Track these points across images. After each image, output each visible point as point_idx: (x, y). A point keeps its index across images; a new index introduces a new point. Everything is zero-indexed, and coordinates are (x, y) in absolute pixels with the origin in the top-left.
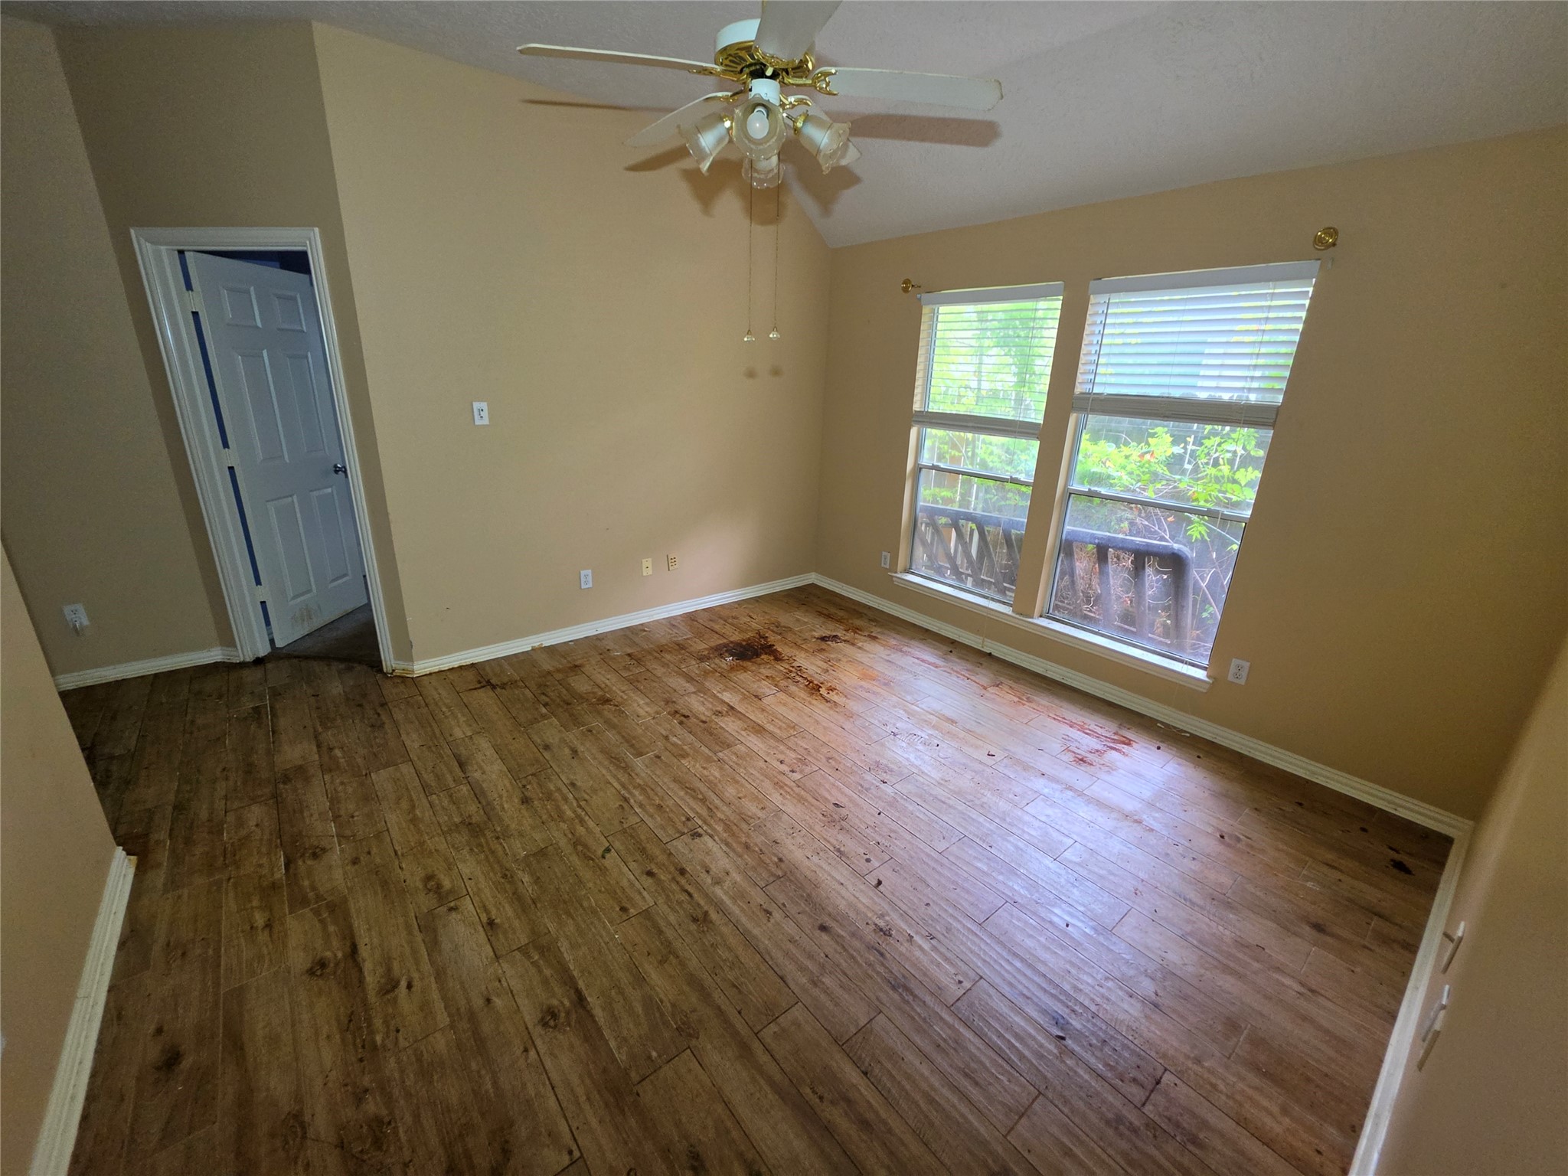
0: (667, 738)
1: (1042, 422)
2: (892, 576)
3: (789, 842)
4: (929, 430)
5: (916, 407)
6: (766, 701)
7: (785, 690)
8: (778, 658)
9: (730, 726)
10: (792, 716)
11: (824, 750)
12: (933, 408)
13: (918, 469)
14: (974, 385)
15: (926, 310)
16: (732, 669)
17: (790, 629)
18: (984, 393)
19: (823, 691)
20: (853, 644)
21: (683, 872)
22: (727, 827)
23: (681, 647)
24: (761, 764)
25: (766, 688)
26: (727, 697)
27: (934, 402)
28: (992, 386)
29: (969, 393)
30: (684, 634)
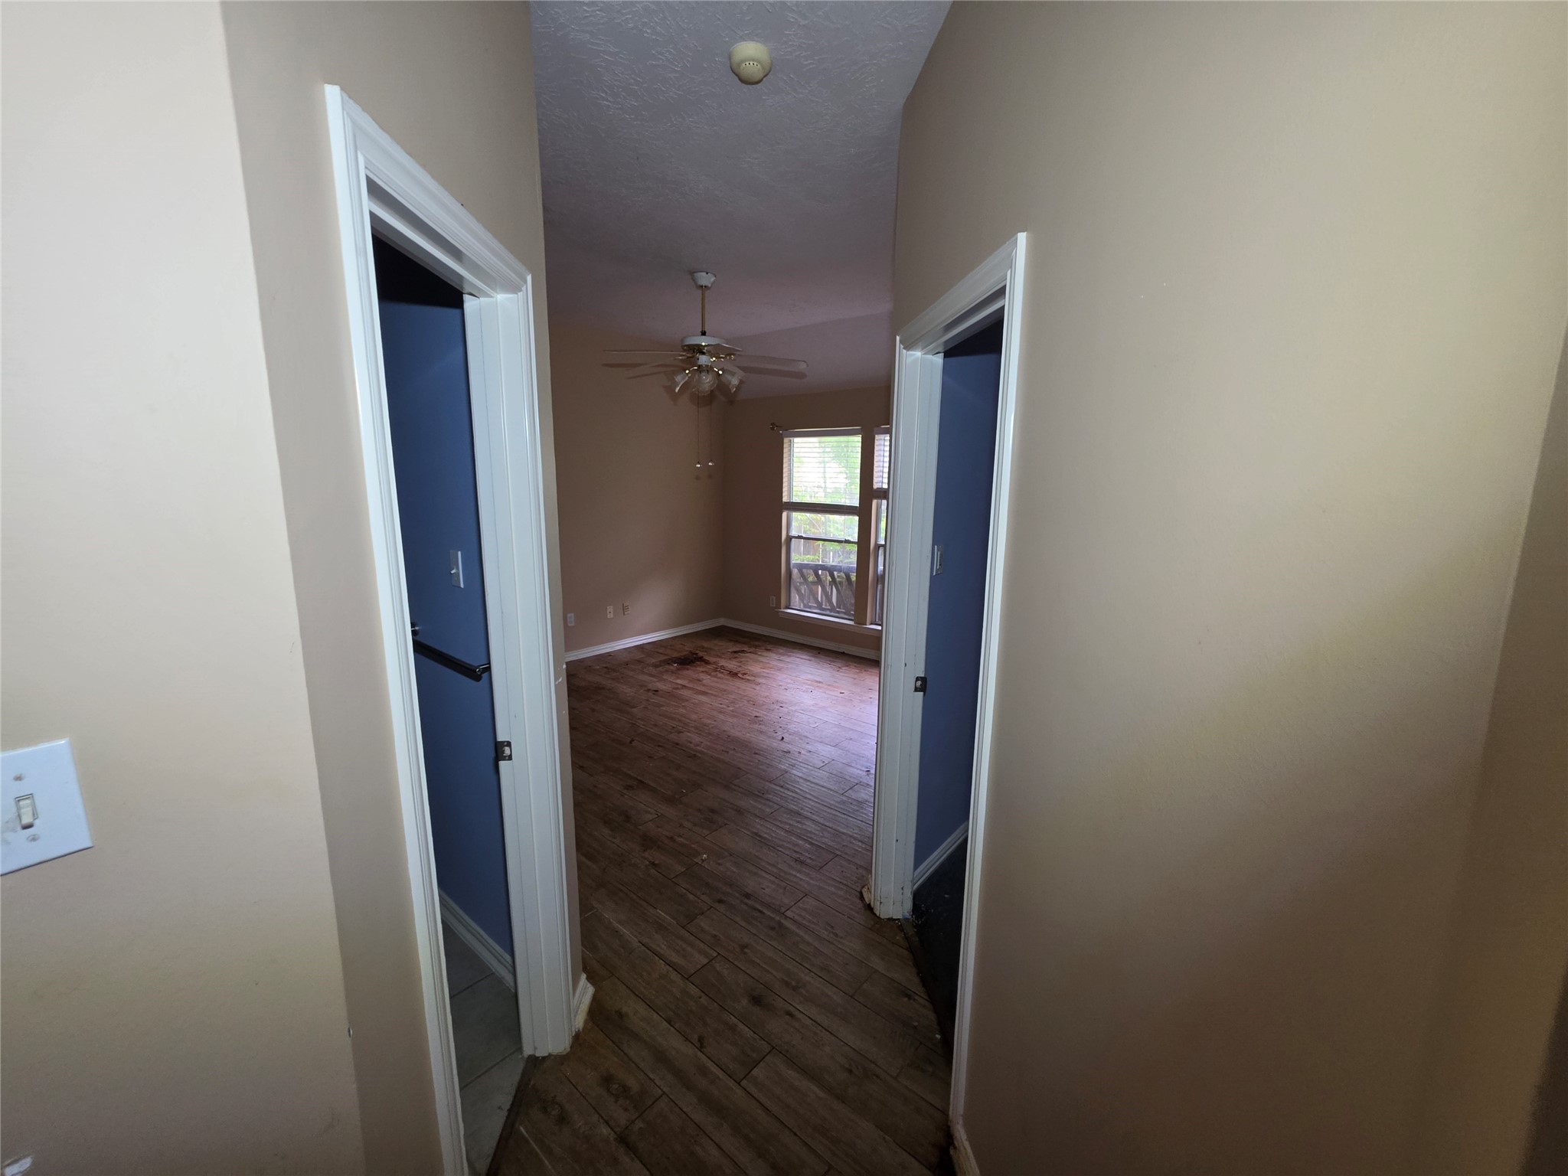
0: (648, 700)
1: (858, 505)
2: (778, 612)
3: (733, 731)
4: (794, 513)
5: (785, 499)
6: (704, 681)
7: (716, 676)
8: (707, 663)
9: (686, 693)
10: (723, 687)
11: (745, 698)
12: (795, 499)
13: (789, 538)
14: (823, 485)
15: (786, 440)
16: (678, 669)
17: (711, 649)
18: (828, 490)
19: (740, 675)
20: (756, 654)
21: (677, 744)
22: (696, 728)
23: (639, 661)
24: (709, 705)
25: (702, 676)
26: (679, 681)
27: (796, 496)
28: (833, 486)
29: (821, 490)
30: (639, 656)
